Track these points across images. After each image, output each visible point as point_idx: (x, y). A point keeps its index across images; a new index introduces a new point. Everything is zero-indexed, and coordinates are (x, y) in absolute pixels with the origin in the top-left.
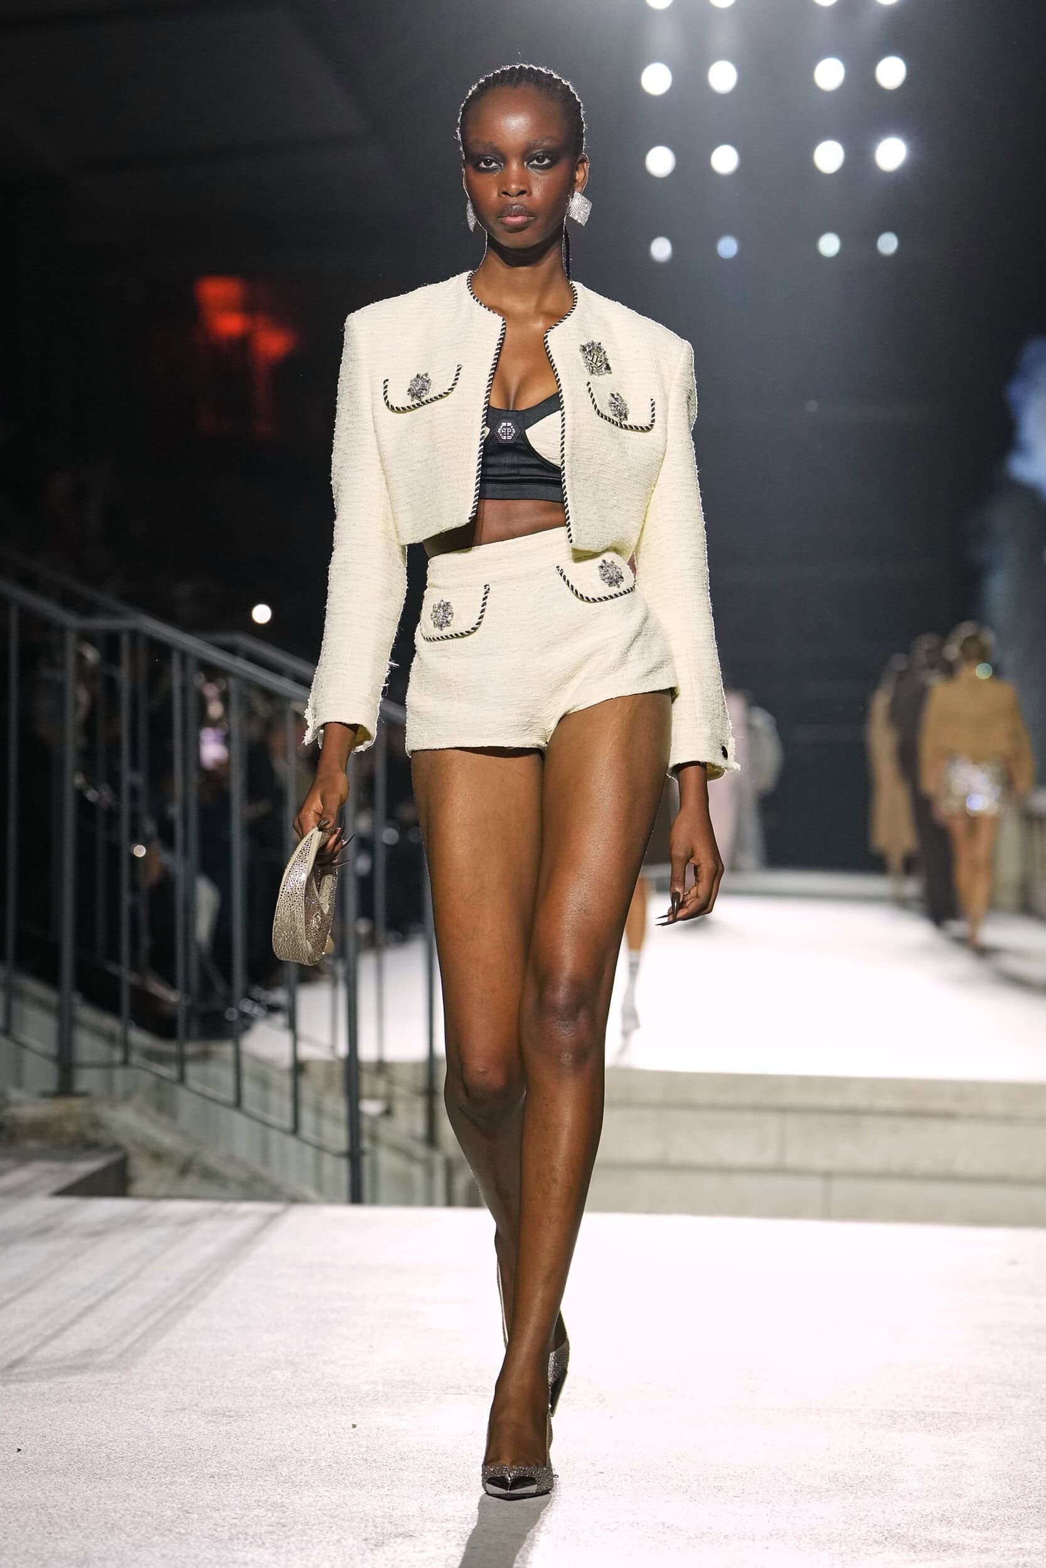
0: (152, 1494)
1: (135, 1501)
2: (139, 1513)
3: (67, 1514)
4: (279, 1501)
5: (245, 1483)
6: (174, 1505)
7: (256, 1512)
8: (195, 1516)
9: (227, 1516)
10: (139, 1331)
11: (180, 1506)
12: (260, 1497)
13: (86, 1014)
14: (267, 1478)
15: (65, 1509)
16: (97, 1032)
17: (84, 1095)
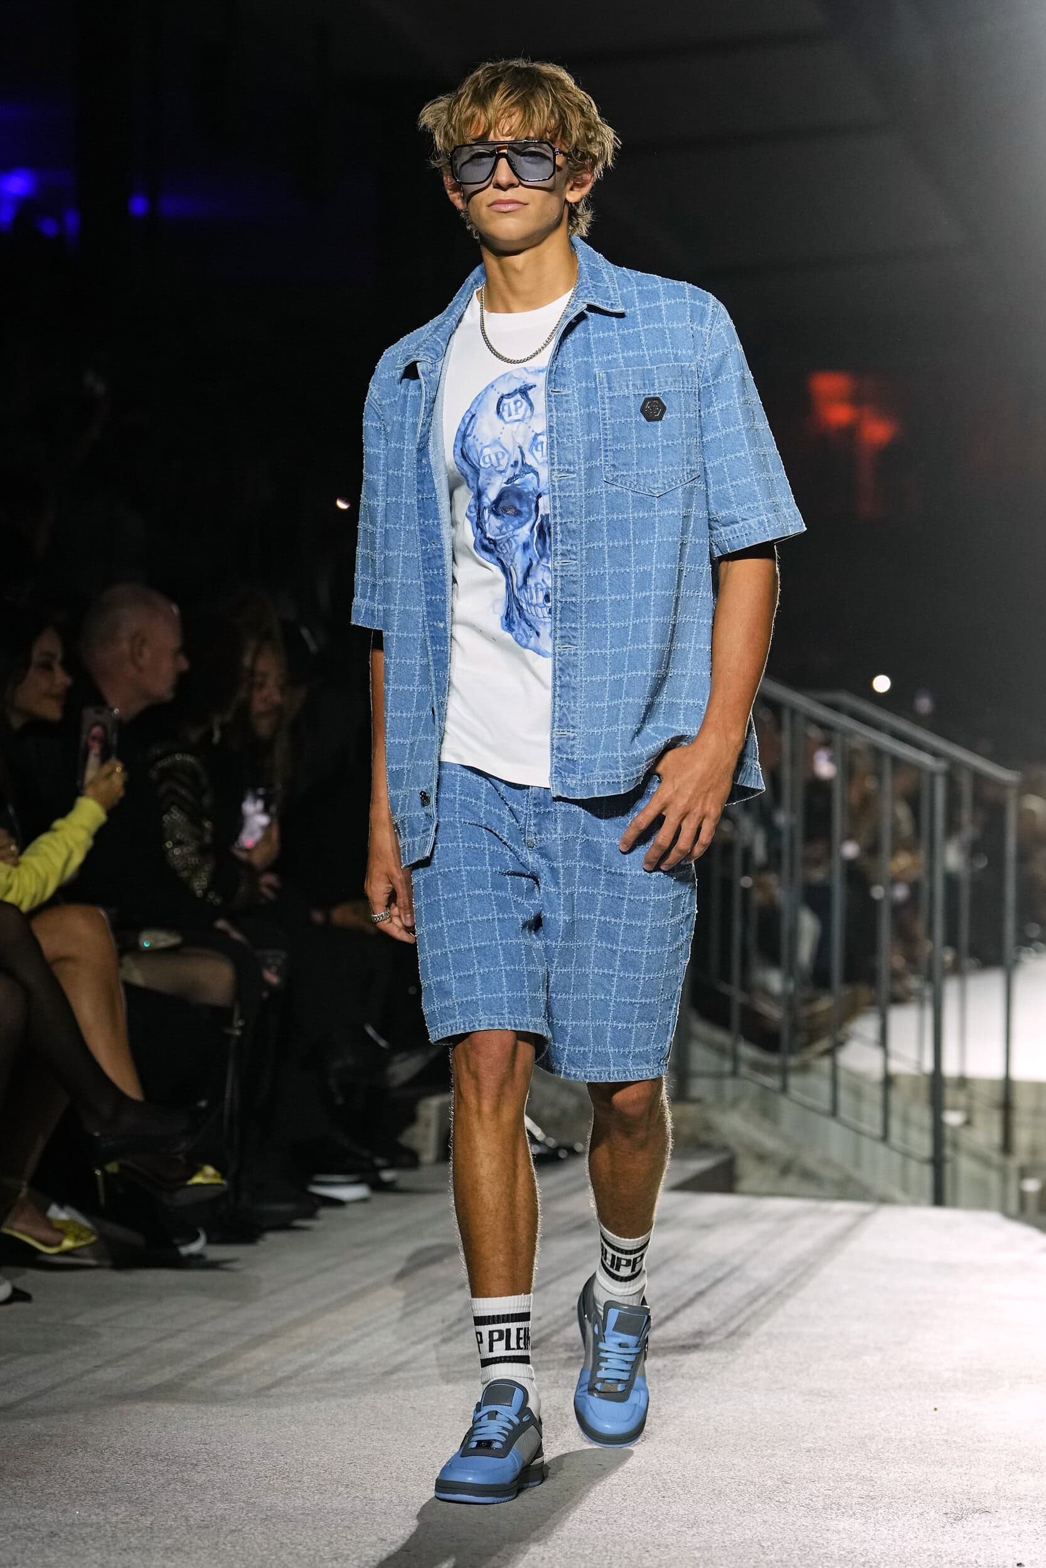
0: (755, 1465)
1: (739, 1470)
2: (743, 1482)
3: (679, 1480)
4: (868, 1476)
5: (838, 1458)
6: (774, 1476)
7: (848, 1485)
8: (793, 1486)
9: (821, 1487)
10: (743, 1316)
11: (779, 1477)
12: (851, 1471)
13: (701, 1028)
14: (857, 1454)
15: (677, 1476)
16: (710, 1045)
17: (697, 1101)
